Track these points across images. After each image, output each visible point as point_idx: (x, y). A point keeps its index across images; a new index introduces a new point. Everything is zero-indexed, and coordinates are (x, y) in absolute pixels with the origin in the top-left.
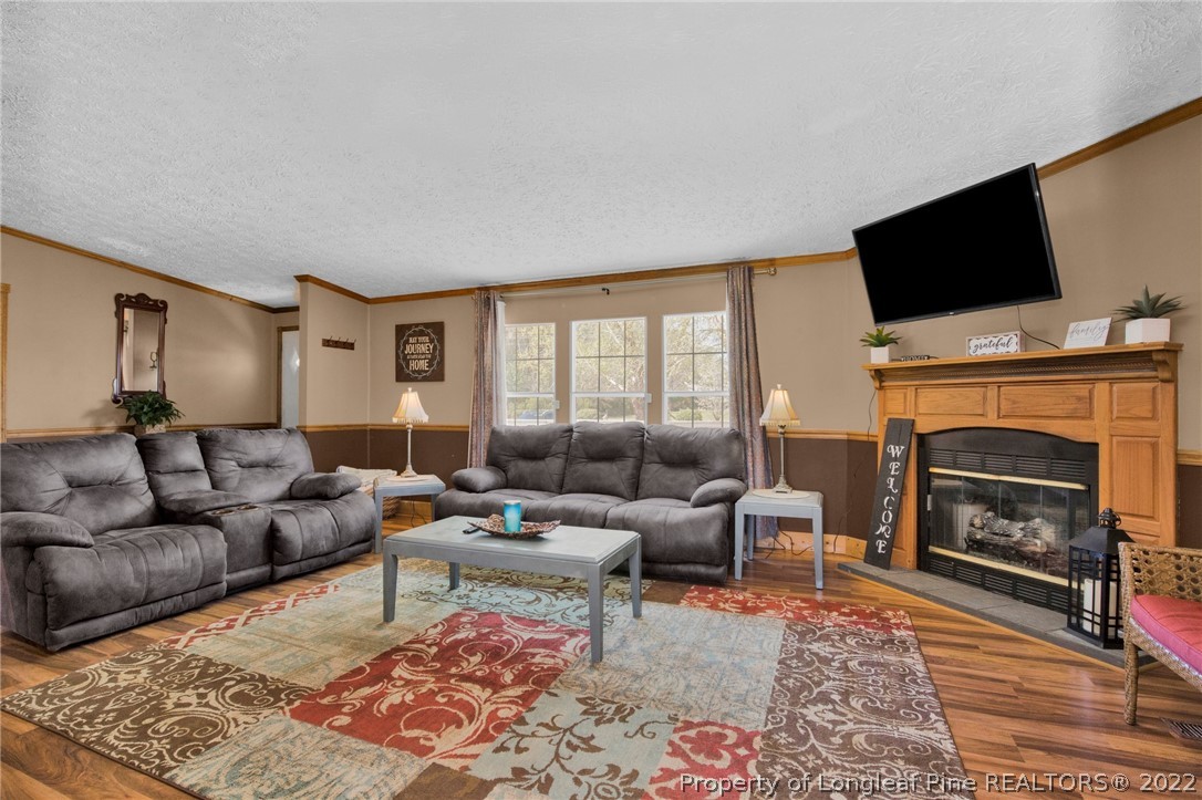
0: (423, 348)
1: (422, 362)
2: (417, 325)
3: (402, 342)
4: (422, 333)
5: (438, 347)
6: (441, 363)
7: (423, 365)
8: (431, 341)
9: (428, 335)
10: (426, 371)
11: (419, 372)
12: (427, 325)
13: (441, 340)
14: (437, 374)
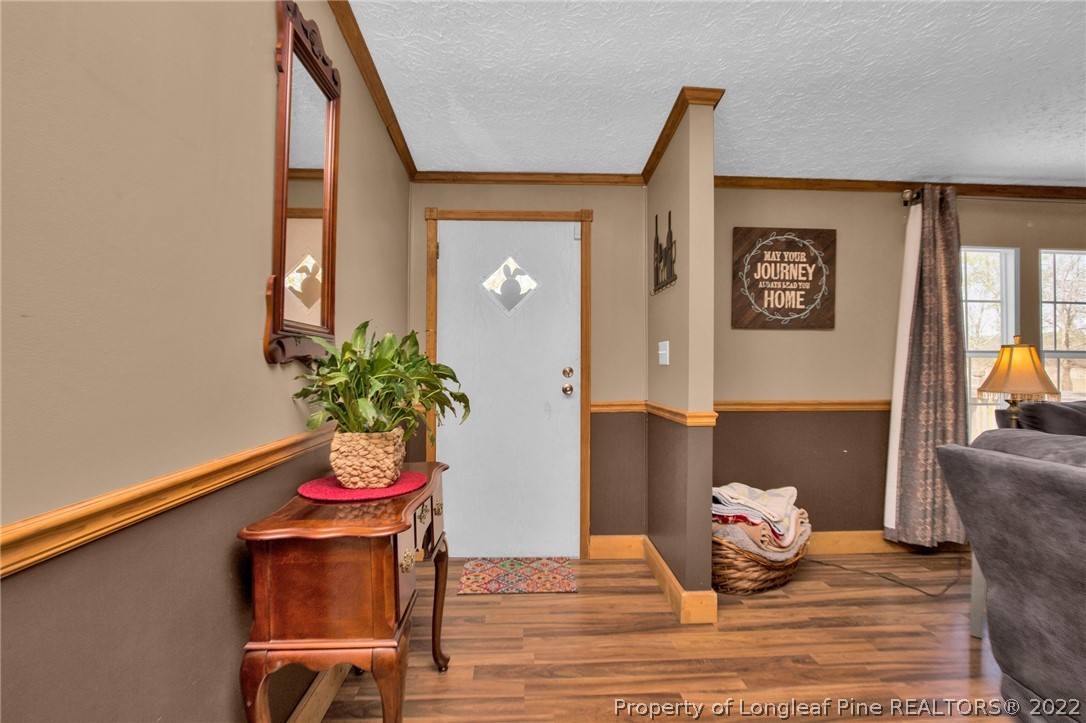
0: (795, 272)
1: (790, 295)
2: (782, 231)
3: (748, 257)
4: (791, 246)
5: (825, 272)
6: (830, 300)
7: (793, 299)
8: (811, 260)
9: (804, 248)
10: (800, 311)
11: (785, 311)
12: (803, 233)
13: (831, 261)
14: (820, 316)
